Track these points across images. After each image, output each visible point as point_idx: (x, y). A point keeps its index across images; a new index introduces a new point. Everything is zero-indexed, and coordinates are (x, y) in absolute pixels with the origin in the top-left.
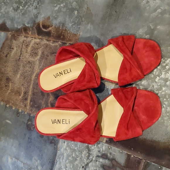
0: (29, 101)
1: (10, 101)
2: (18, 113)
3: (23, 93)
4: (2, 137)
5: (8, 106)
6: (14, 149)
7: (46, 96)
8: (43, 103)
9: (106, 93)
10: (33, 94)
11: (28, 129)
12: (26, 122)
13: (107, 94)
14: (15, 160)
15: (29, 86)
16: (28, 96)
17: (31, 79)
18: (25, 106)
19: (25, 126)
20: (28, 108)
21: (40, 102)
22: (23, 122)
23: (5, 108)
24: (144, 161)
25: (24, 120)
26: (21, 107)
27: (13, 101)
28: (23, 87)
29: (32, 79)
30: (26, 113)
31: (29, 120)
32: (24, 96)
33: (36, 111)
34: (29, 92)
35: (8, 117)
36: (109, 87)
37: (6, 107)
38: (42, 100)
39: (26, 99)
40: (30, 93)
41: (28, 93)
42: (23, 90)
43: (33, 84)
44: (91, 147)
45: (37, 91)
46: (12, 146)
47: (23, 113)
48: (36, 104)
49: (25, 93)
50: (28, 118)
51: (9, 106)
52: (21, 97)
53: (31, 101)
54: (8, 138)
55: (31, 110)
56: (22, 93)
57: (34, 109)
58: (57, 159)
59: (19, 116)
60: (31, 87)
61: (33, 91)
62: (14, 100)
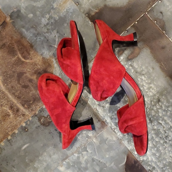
0: (21, 108)
1: (7, 131)
2: (24, 129)
3: (10, 109)
4: (35, 166)
5: (9, 138)
6: (55, 157)
7: (30, 84)
8: (34, 92)
9: (69, 15)
10: (19, 98)
11: (47, 126)
12: (39, 124)
13: (70, 14)
14: (66, 162)
15: (8, 100)
16: (16, 106)
17: (3, 93)
18: (24, 115)
19: (42, 127)
20: (27, 113)
21: (31, 95)
22: (36, 128)
23: (10, 143)
24: (147, 13)
25: (36, 125)
26: (21, 121)
27: (10, 127)
28: (4, 106)
29: (4, 90)
30: (30, 119)
31: (39, 120)
32: (13, 111)
33: (36, 105)
34: (13, 103)
35: (20, 145)
36: (66, 8)
37: (9, 141)
38: (31, 91)
39: (18, 110)
40: (15, 101)
42: (6, 109)
43: (9, 92)
45: (18, 92)
46: (50, 156)
47: (28, 123)
48: (30, 101)
49: (11, 108)
50: (37, 119)
51: (11, 136)
52: (11, 116)
53: (23, 105)
54: (40, 158)
55: (31, 110)
56: (9, 111)
57: (34, 106)
58: (94, 107)
59: (28, 130)
60: (10, 96)
61: (16, 96)
62: (9, 126)
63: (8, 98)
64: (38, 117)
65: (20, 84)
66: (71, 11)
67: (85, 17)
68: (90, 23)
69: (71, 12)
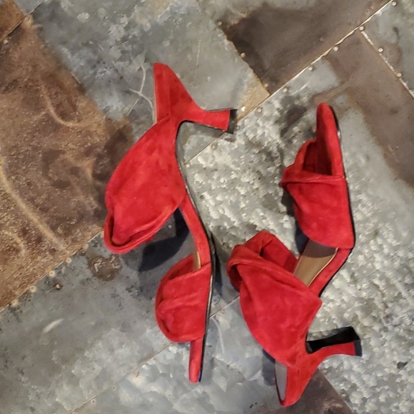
0: (49, 234)
1: (10, 287)
2: (53, 285)
3: (20, 237)
4: (73, 371)
5: (15, 303)
6: (123, 352)
7: (73, 179)
8: (81, 198)
9: (176, 21)
10: (43, 210)
11: (107, 280)
12: (88, 273)
13: (180, 19)
14: (147, 365)
15: (18, 214)
16: (37, 229)
17: (6, 196)
18: (53, 251)
19: (96, 281)
20: (62, 247)
21: (73, 205)
22: (83, 282)
23: (15, 315)
24: (362, 28)
25: (81, 277)
26: (46, 266)
27: (17, 279)
28: (7, 229)
29: (8, 191)
30: (69, 261)
31: (91, 265)
32: (29, 241)
33: (85, 230)
34: (30, 221)
35: (41, 320)
36: (171, 4)
37: (13, 310)
38: (74, 195)
39: (40, 239)
40: (34, 218)
41: (28, 225)
42: (11, 234)
43: (21, 195)
44: (255, 137)
45: (44, 196)
46: (112, 350)
47: (63, 270)
48: (71, 219)
49: (24, 232)
50: (86, 261)
51: (20, 300)
52: (23, 252)
53: (53, 229)
54: (86, 353)
55: (73, 240)
56: (19, 240)
57: (78, 231)
59: (61, 286)
60: (23, 206)
61: (37, 206)
62: (15, 276)
63: (17, 208)
64: (88, 258)
65: (50, 179)
66: (183, 13)
67: (215, 29)
68: (226, 42)
69: (182, 15)
